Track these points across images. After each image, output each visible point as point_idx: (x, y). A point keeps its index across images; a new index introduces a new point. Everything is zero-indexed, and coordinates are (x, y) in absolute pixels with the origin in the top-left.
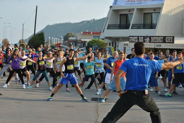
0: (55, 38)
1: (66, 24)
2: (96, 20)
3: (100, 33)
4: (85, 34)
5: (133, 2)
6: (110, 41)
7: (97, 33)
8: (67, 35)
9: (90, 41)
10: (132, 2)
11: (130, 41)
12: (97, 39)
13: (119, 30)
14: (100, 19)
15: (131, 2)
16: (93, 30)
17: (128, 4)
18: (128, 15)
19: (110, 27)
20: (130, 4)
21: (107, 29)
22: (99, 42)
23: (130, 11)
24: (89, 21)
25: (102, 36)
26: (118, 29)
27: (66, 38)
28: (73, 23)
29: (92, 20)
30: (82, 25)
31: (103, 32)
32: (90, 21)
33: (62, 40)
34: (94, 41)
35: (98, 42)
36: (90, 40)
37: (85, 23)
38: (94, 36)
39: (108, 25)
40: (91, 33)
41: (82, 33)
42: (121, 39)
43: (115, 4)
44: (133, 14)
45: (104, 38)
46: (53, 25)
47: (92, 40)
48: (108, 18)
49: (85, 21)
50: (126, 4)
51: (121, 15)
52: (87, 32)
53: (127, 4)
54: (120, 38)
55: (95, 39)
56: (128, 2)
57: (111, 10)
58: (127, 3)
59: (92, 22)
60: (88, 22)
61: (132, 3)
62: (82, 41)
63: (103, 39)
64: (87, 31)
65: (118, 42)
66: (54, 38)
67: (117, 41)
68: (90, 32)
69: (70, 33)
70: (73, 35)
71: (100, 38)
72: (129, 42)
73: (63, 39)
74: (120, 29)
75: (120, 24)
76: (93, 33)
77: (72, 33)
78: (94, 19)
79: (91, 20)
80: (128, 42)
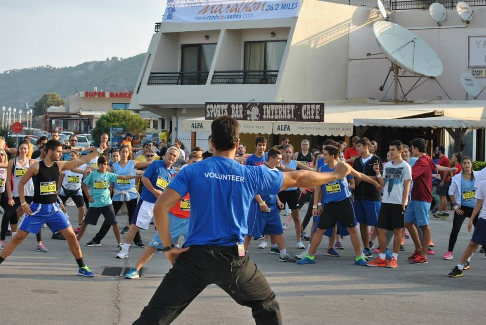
0: (10, 109)
1: (39, 69)
2: (119, 59)
3: (130, 95)
4: (91, 96)
5: (218, 14)
6: (156, 117)
7: (121, 95)
8: (42, 99)
9: (103, 117)
10: (215, 12)
11: (208, 116)
12: (122, 111)
13: (179, 86)
14: (130, 58)
15: (212, 12)
16: (113, 86)
17: (204, 18)
18: (205, 47)
19: (155, 79)
20: (210, 18)
21: (149, 84)
22: (127, 118)
23: (207, 37)
24: (101, 63)
25: (136, 102)
26: (177, 84)
27: (39, 109)
28: (59, 69)
29: (110, 59)
30: (82, 72)
31: (138, 92)
32: (105, 64)
33: (28, 113)
34: (114, 115)
35: (124, 118)
36: (104, 113)
37: (91, 68)
38: (113, 103)
39: (151, 73)
40: (107, 95)
41: (82, 94)
42: (184, 111)
43: (169, 16)
44: (216, 44)
45: (140, 108)
46: (5, 72)
47: (109, 114)
48: (150, 55)
49: (90, 63)
50: (197, 18)
51: (184, 47)
52: (95, 93)
53: (200, 18)
54: (182, 109)
55: (115, 111)
56: (205, 12)
57: (160, 34)
58: (201, 15)
59: (109, 65)
60: (99, 65)
61: (214, 14)
62: (83, 116)
63: (137, 111)
64: (96, 89)
65: (177, 118)
66: (7, 108)
67: (175, 115)
68: (104, 93)
69: (51, 93)
70: (60, 99)
71: (131, 107)
72: (206, 118)
73: (31, 111)
74: (182, 83)
75: (182, 70)
76: (112, 95)
77: (57, 96)
78: (115, 58)
79: (108, 59)
80: (203, 119)
